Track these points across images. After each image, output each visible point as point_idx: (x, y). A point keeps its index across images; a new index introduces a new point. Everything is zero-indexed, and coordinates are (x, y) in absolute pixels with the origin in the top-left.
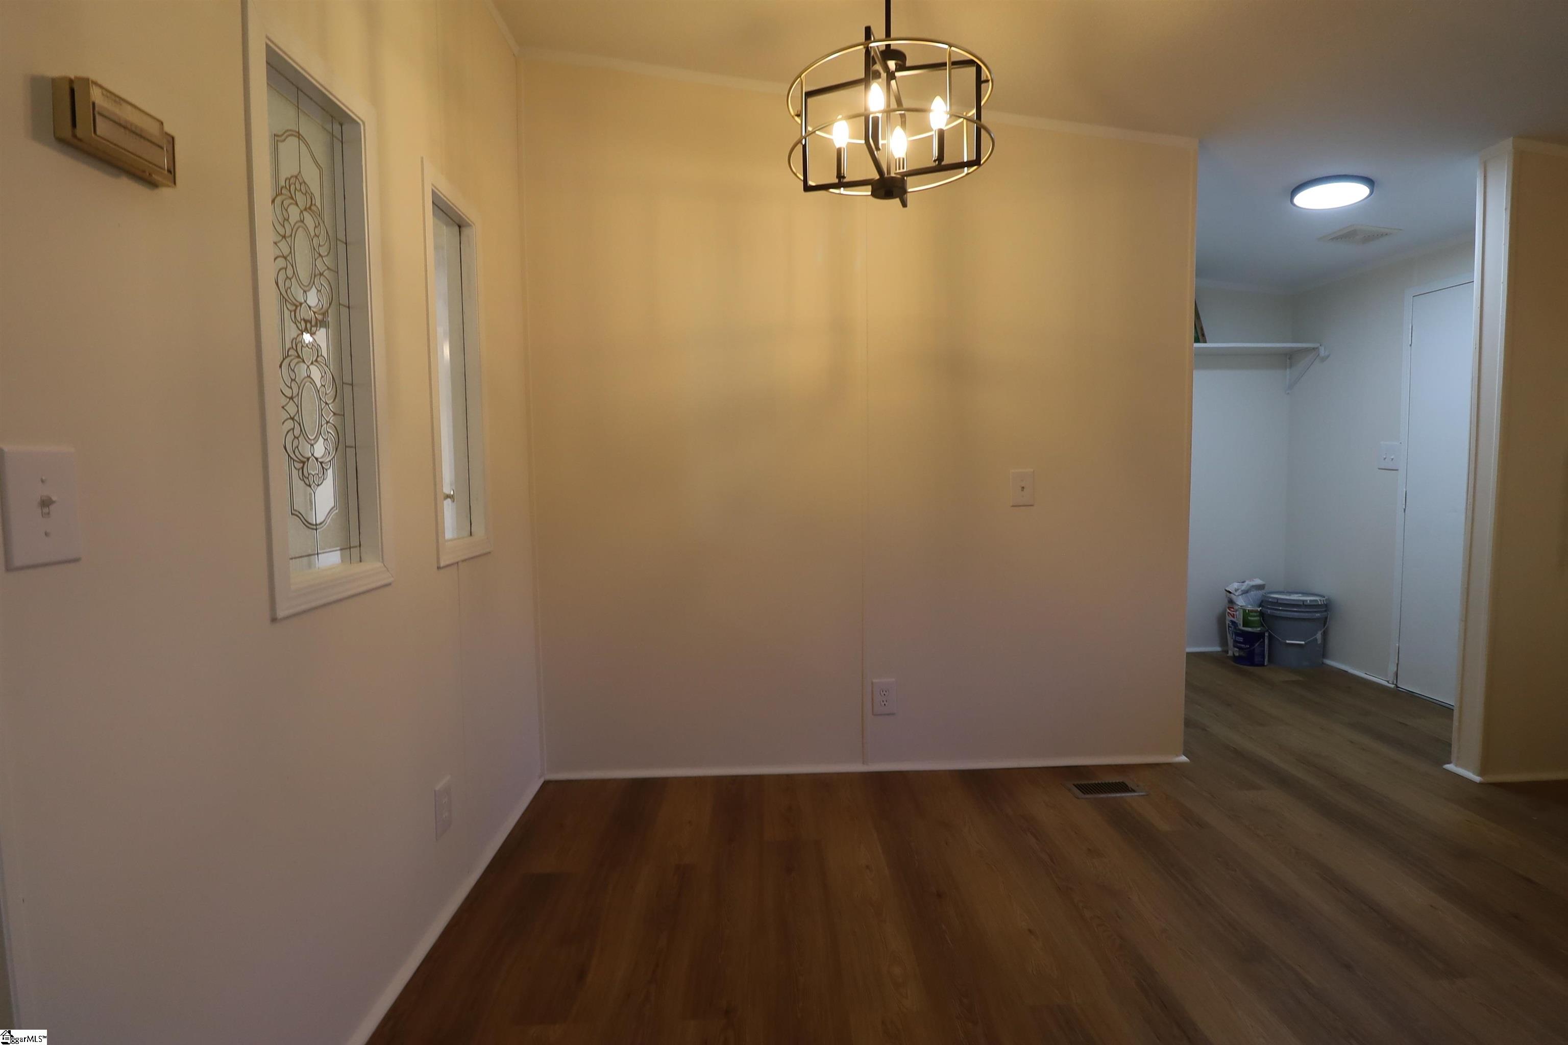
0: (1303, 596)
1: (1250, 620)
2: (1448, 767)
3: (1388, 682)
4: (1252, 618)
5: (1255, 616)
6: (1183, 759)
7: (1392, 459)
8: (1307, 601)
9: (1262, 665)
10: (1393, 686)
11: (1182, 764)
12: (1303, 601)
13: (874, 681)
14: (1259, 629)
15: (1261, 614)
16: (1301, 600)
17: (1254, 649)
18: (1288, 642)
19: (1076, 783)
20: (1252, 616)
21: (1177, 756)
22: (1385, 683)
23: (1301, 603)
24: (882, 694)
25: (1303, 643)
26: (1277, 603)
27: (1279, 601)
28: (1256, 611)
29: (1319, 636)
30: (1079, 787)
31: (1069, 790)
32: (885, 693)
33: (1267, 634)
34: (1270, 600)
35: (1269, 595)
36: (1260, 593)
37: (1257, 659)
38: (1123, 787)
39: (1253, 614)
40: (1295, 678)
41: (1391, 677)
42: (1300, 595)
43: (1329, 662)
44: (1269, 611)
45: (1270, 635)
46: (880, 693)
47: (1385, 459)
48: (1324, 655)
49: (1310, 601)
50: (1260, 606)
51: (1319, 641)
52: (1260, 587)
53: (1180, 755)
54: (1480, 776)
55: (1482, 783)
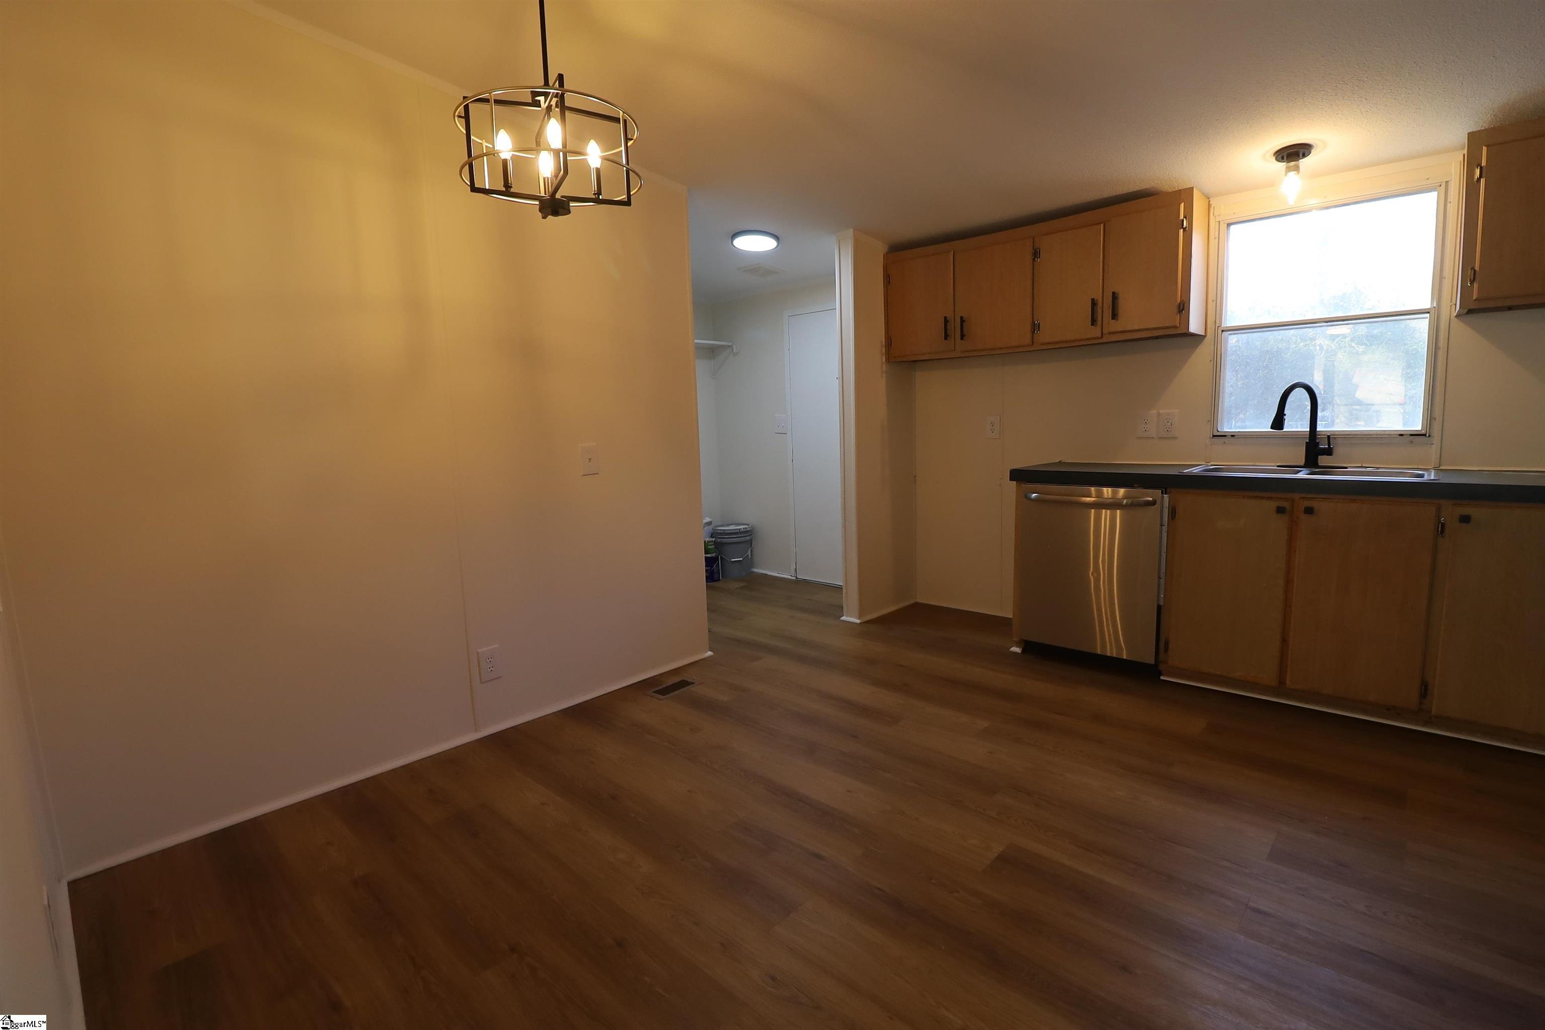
0: (736, 526)
1: (709, 548)
2: (844, 618)
3: (791, 576)
4: (711, 547)
5: (712, 545)
6: (710, 653)
7: (783, 426)
8: (741, 529)
9: (718, 580)
10: (794, 578)
11: (710, 657)
12: (739, 529)
13: (479, 651)
14: (714, 554)
15: (715, 543)
16: (737, 529)
17: (713, 569)
18: (733, 560)
19: (654, 690)
20: (710, 546)
21: (706, 652)
22: (790, 577)
23: (738, 531)
24: (488, 661)
25: (741, 559)
26: (724, 533)
27: (725, 532)
28: (712, 541)
29: (749, 553)
30: (657, 692)
31: (652, 696)
32: (491, 660)
33: (720, 557)
34: (719, 532)
35: (717, 528)
36: (710, 527)
37: (716, 576)
38: (684, 684)
39: (711, 543)
40: (742, 584)
41: (793, 573)
42: (734, 526)
43: (755, 570)
44: (719, 540)
45: (721, 557)
46: (487, 662)
47: (778, 426)
48: (752, 567)
49: (743, 528)
50: (712, 536)
51: (750, 556)
52: (709, 523)
53: (707, 652)
54: (859, 619)
55: (860, 623)
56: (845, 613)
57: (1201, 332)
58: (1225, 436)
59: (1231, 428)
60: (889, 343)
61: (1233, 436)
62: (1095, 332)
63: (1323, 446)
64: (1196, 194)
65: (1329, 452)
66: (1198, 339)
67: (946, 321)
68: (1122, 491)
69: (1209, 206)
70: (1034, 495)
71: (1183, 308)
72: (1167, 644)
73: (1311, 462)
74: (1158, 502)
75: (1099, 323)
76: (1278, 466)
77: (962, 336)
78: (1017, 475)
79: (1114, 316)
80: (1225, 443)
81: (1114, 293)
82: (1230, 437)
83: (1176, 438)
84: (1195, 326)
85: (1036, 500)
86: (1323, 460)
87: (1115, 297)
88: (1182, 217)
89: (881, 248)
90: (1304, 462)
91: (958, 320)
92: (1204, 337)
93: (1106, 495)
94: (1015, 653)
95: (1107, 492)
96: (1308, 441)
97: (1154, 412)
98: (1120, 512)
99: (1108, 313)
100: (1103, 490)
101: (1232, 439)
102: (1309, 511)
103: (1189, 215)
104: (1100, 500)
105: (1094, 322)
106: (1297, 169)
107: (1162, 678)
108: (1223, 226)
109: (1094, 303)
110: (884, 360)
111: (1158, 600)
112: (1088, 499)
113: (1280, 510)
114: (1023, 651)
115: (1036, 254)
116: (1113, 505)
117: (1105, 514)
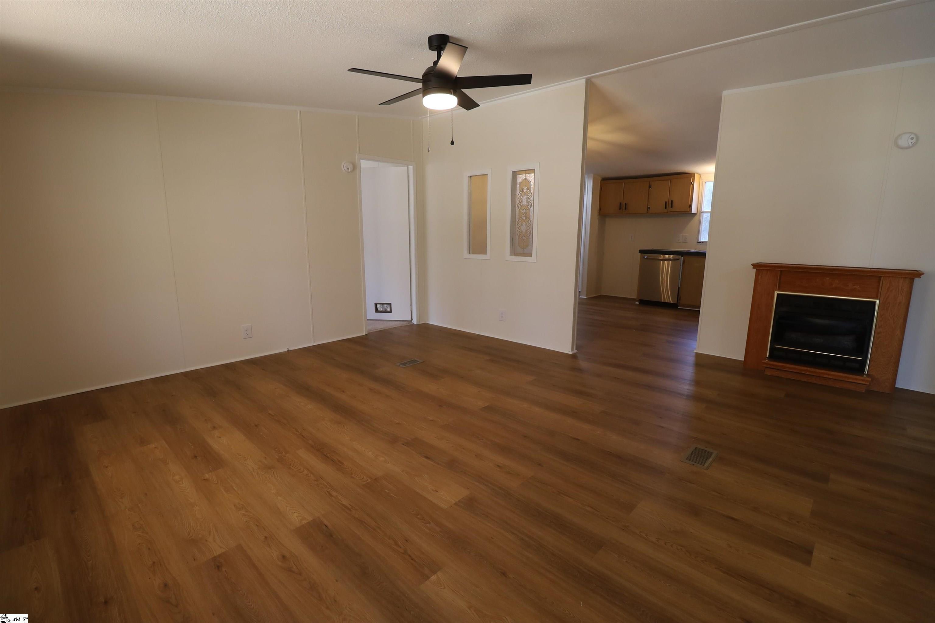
54: (586, 297)
55: (587, 298)
56: (581, 295)
57: (696, 212)
58: (701, 242)
59: (703, 240)
60: (600, 209)
61: (703, 242)
62: (666, 211)
64: (696, 175)
66: (695, 214)
67: (620, 204)
68: (672, 256)
69: (700, 176)
70: (646, 257)
71: (690, 206)
72: (680, 297)
74: (680, 259)
75: (667, 208)
77: (625, 209)
78: (641, 252)
79: (672, 207)
80: (700, 244)
81: (672, 200)
83: (688, 243)
84: (694, 210)
85: (646, 258)
87: (672, 201)
88: (692, 181)
89: (600, 179)
91: (625, 204)
92: (697, 214)
93: (666, 257)
94: (637, 304)
95: (667, 256)
97: (682, 235)
98: (671, 262)
99: (670, 206)
100: (665, 256)
103: (693, 181)
104: (665, 258)
105: (666, 208)
107: (678, 307)
108: (704, 183)
109: (666, 203)
110: (598, 214)
111: (679, 286)
112: (661, 258)
114: (639, 303)
115: (650, 186)
116: (668, 260)
117: (666, 262)
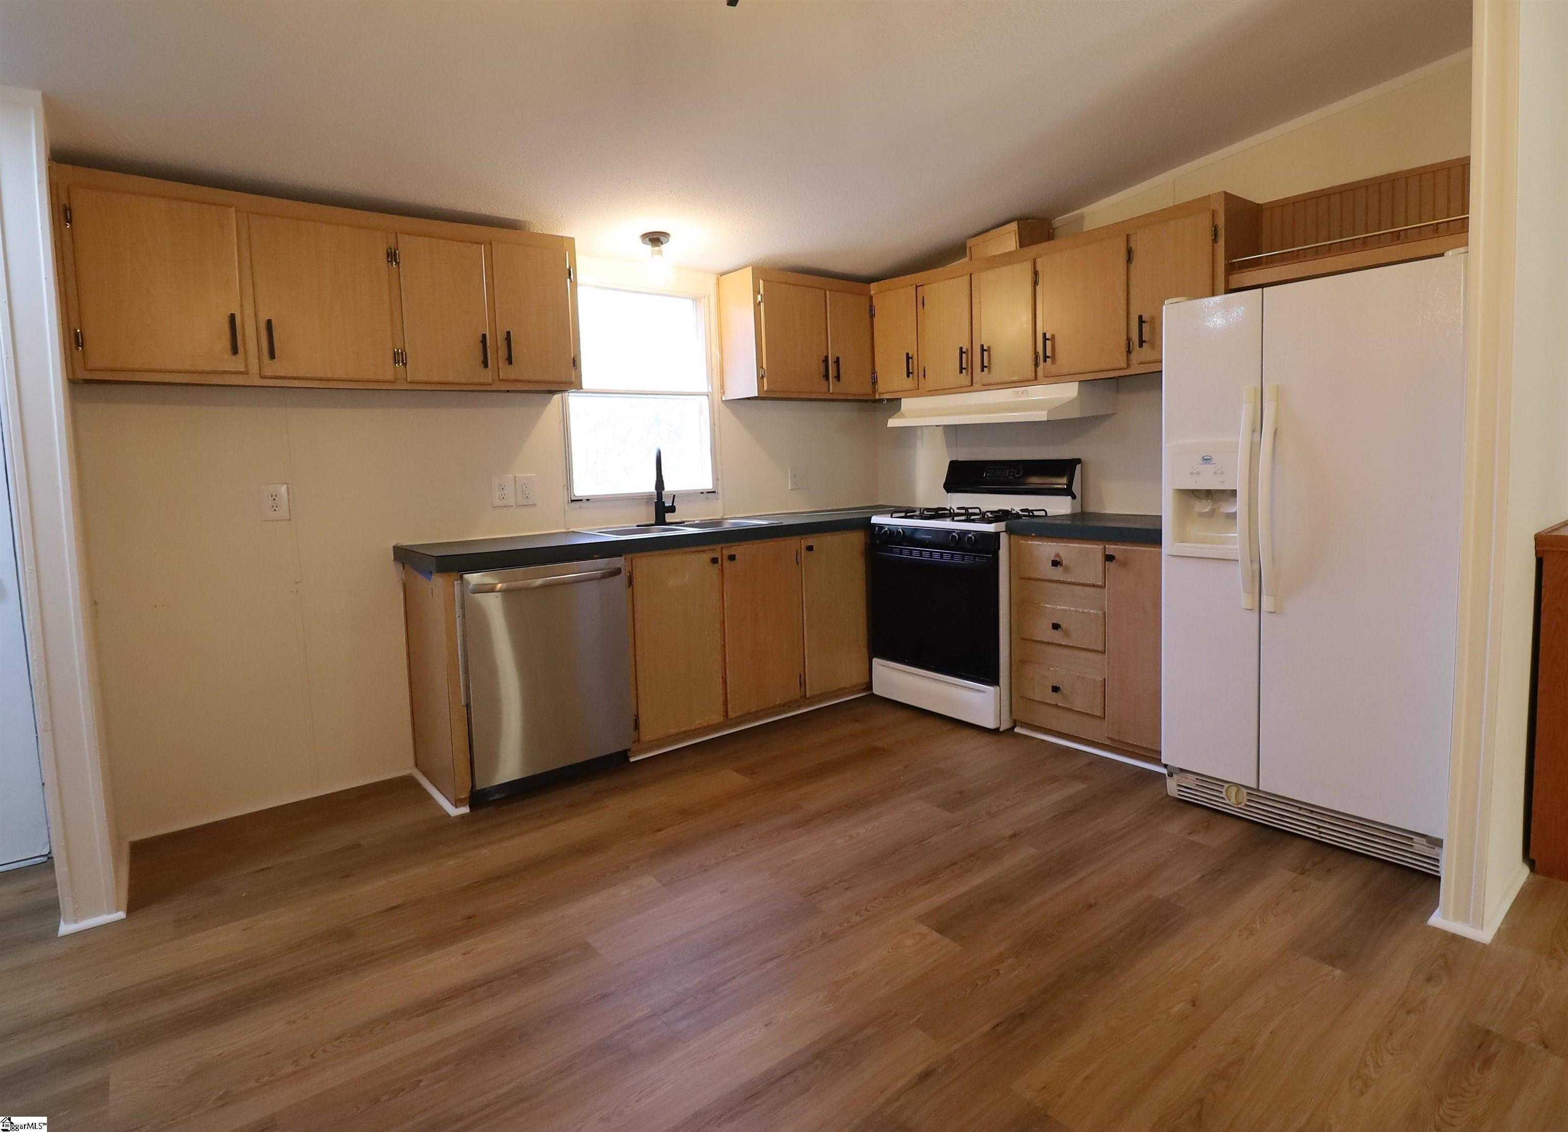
58: (581, 500)
59: (586, 492)
61: (588, 500)
63: (668, 504)
65: (672, 509)
72: (637, 721)
73: (660, 520)
76: (638, 526)
80: (580, 507)
82: (586, 501)
83: (535, 505)
86: (669, 517)
88: (568, 266)
90: (655, 520)
96: (656, 501)
97: (510, 476)
101: (588, 503)
102: (732, 558)
103: (574, 267)
105: (485, 364)
106: (660, 252)
107: (632, 760)
113: (714, 561)
